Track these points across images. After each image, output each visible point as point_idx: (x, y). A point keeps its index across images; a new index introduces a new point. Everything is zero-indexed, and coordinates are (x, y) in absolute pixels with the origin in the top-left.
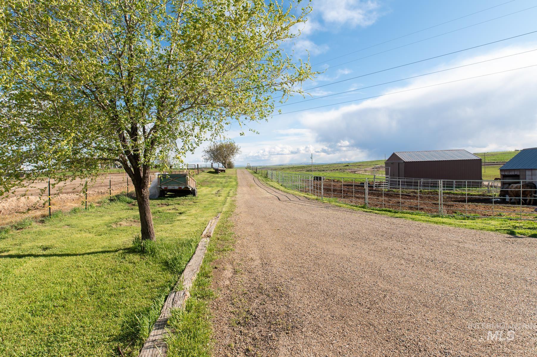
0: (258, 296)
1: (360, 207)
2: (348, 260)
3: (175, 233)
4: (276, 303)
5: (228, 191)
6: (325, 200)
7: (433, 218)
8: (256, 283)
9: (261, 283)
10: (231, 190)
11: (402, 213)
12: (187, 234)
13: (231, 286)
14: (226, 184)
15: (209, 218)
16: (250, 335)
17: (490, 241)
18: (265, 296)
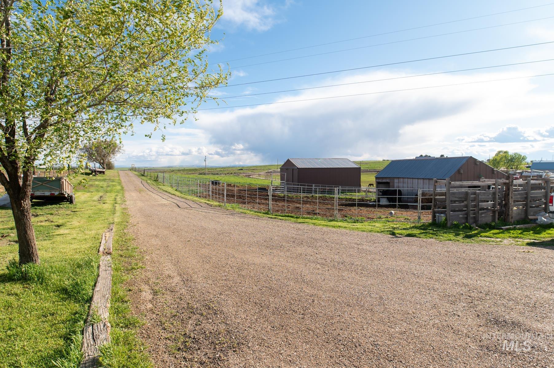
0: (190, 316)
1: (264, 213)
2: (270, 269)
3: (61, 252)
4: (213, 321)
5: (113, 197)
6: (229, 206)
7: (330, 223)
8: (183, 303)
9: (190, 302)
10: (117, 195)
11: (303, 218)
12: (76, 251)
13: (156, 309)
14: (109, 189)
15: (100, 231)
16: (196, 359)
17: (380, 242)
18: (198, 315)
